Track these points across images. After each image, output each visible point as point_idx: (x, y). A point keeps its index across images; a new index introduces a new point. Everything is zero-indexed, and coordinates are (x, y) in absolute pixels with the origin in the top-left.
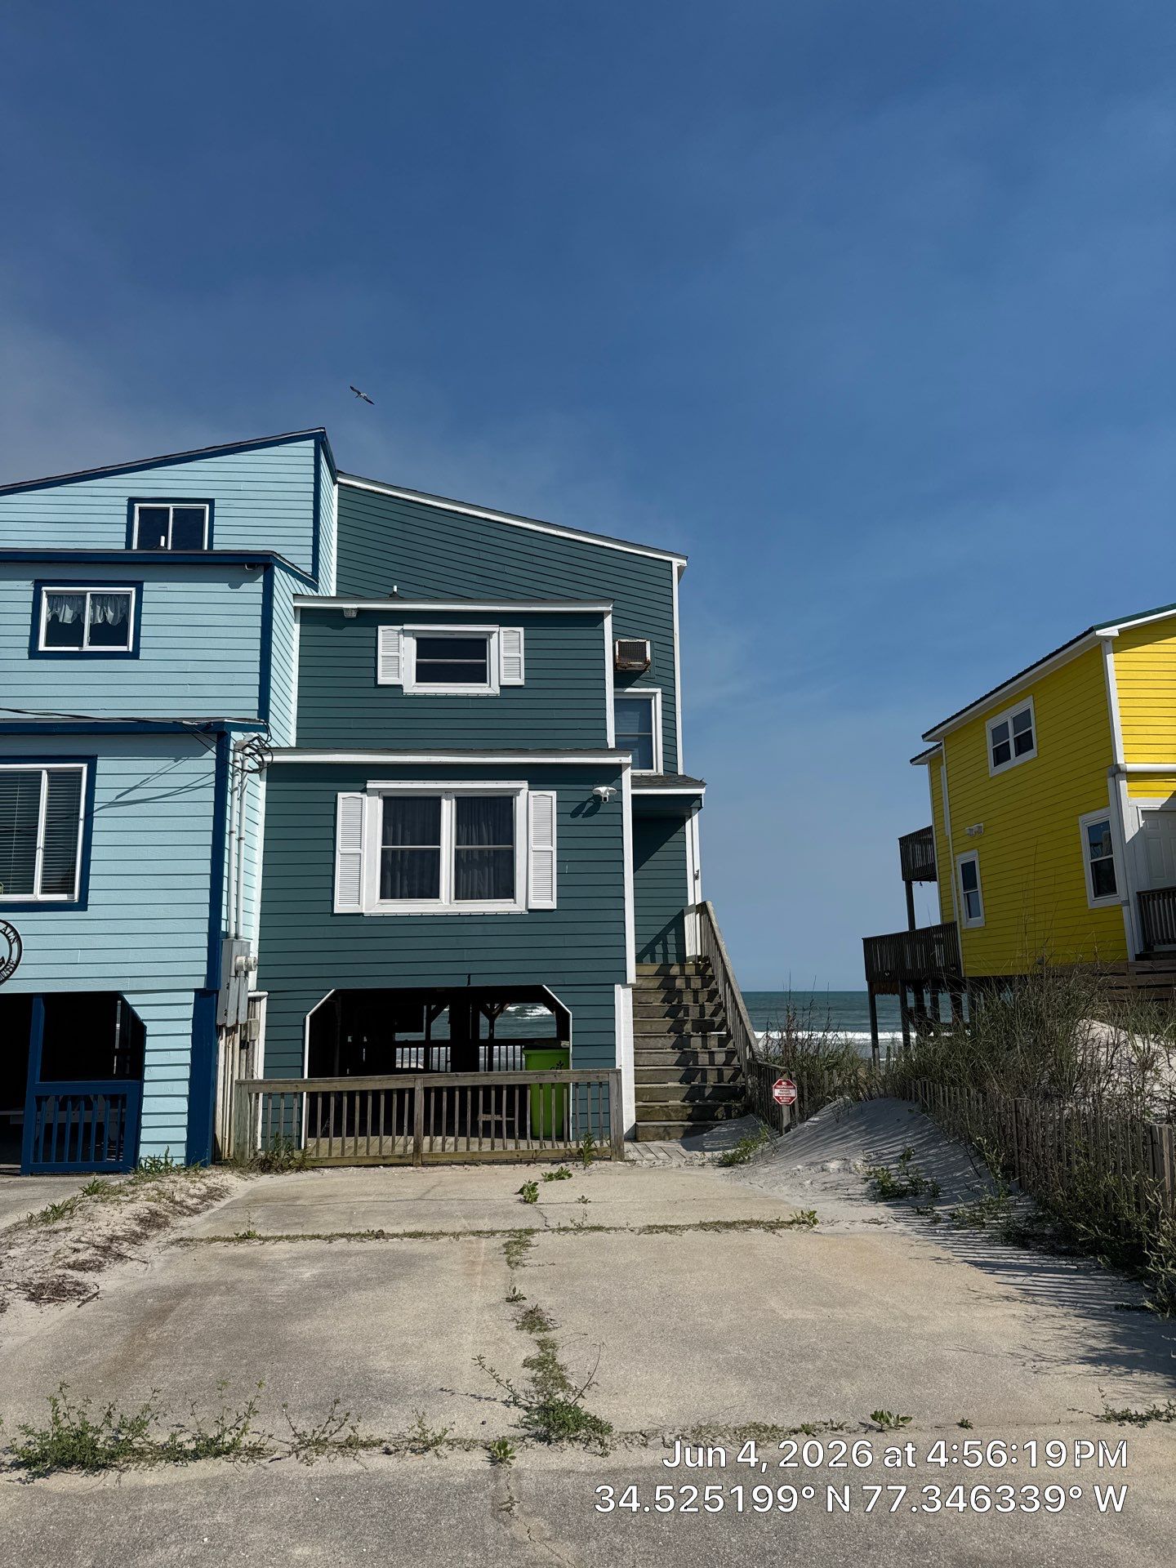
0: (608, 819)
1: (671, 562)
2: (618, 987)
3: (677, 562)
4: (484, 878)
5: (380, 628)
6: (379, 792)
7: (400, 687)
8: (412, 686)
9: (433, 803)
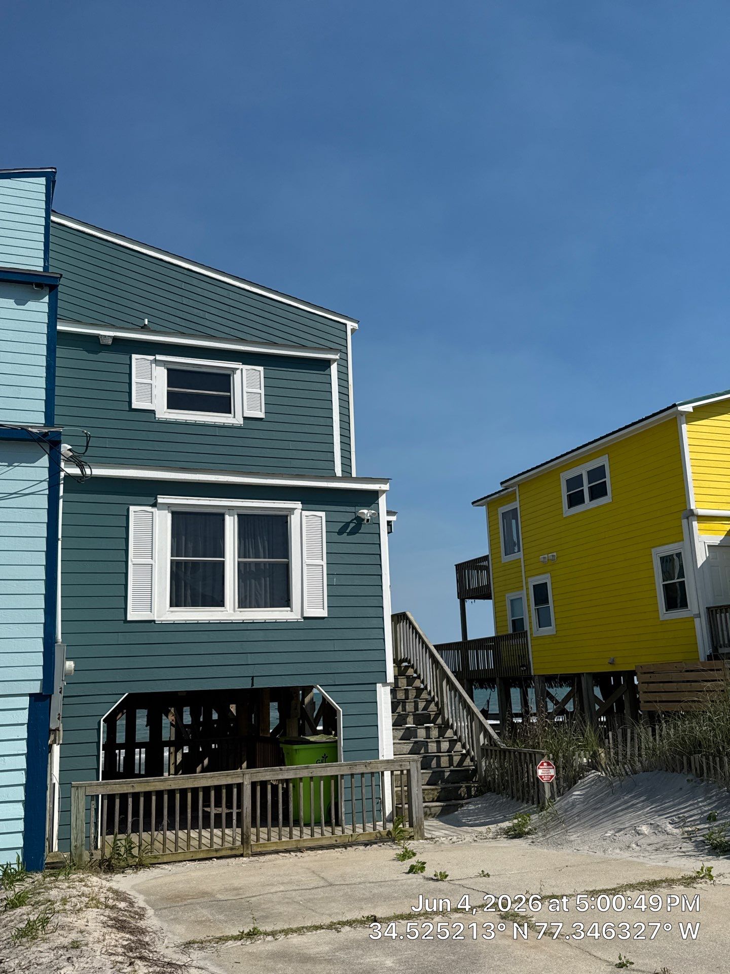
0: (368, 538)
1: (345, 325)
2: (379, 686)
3: (350, 325)
4: (261, 586)
5: (134, 356)
6: (168, 506)
7: (153, 412)
8: (163, 412)
9: (218, 518)
